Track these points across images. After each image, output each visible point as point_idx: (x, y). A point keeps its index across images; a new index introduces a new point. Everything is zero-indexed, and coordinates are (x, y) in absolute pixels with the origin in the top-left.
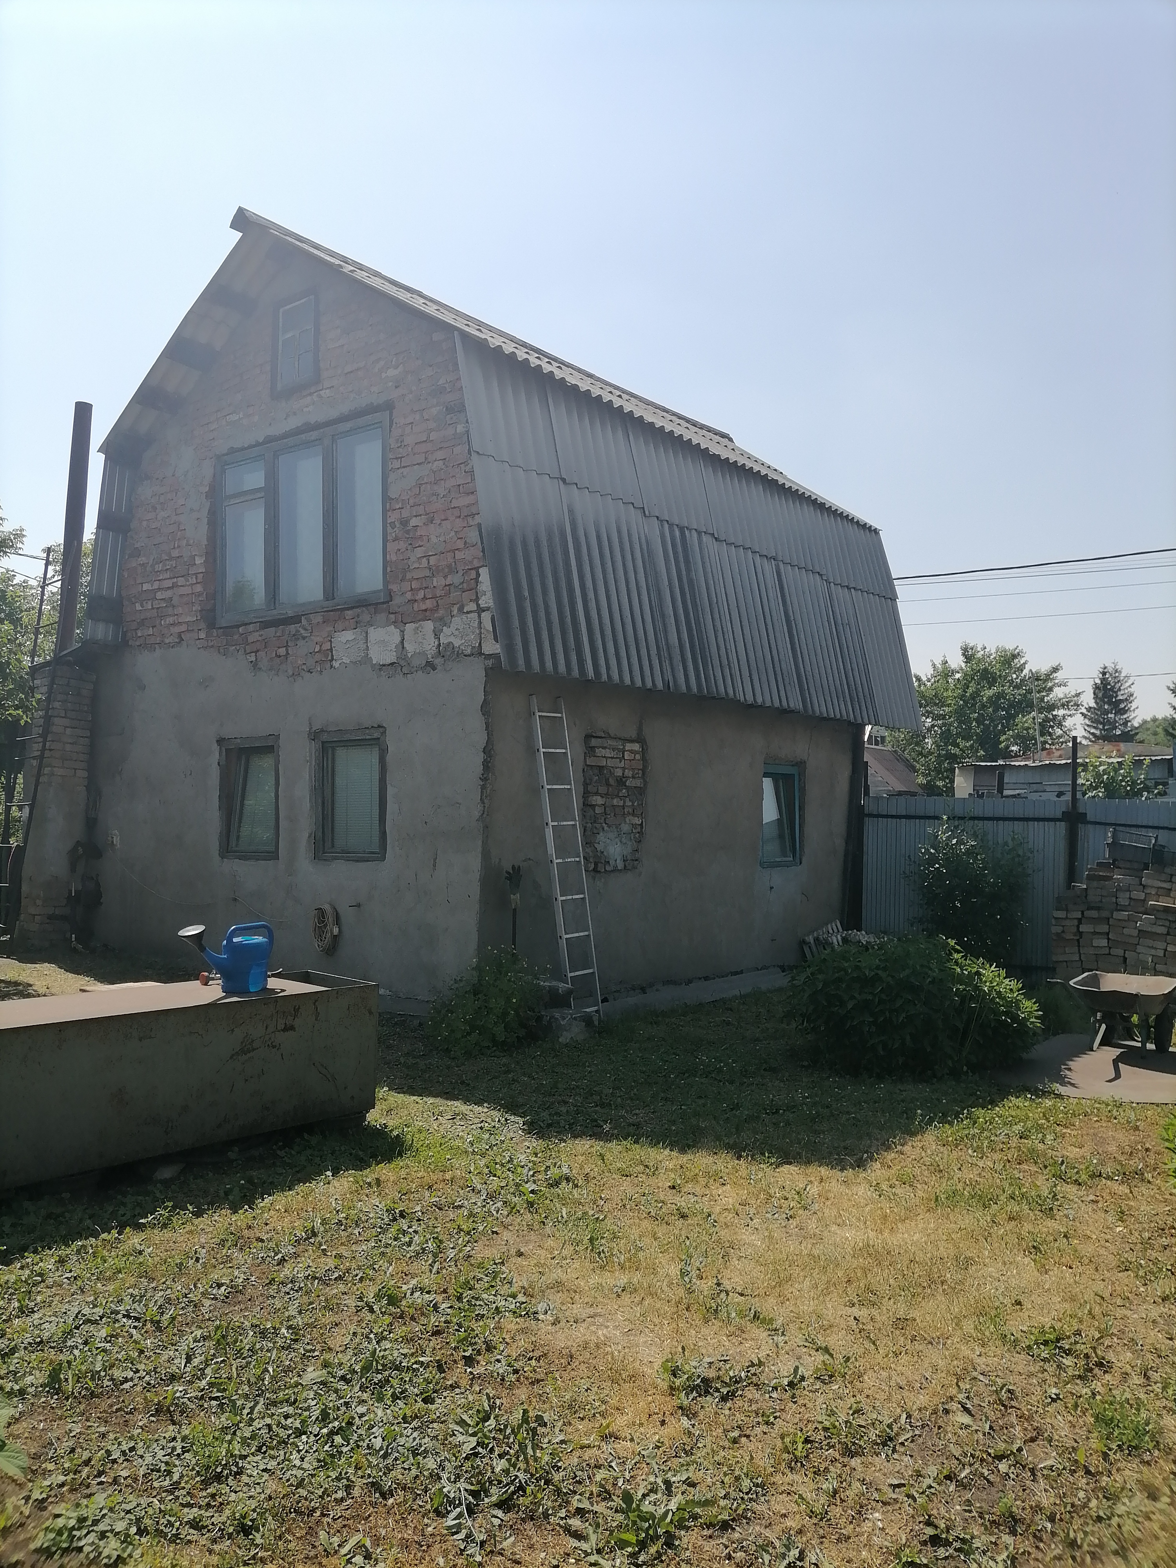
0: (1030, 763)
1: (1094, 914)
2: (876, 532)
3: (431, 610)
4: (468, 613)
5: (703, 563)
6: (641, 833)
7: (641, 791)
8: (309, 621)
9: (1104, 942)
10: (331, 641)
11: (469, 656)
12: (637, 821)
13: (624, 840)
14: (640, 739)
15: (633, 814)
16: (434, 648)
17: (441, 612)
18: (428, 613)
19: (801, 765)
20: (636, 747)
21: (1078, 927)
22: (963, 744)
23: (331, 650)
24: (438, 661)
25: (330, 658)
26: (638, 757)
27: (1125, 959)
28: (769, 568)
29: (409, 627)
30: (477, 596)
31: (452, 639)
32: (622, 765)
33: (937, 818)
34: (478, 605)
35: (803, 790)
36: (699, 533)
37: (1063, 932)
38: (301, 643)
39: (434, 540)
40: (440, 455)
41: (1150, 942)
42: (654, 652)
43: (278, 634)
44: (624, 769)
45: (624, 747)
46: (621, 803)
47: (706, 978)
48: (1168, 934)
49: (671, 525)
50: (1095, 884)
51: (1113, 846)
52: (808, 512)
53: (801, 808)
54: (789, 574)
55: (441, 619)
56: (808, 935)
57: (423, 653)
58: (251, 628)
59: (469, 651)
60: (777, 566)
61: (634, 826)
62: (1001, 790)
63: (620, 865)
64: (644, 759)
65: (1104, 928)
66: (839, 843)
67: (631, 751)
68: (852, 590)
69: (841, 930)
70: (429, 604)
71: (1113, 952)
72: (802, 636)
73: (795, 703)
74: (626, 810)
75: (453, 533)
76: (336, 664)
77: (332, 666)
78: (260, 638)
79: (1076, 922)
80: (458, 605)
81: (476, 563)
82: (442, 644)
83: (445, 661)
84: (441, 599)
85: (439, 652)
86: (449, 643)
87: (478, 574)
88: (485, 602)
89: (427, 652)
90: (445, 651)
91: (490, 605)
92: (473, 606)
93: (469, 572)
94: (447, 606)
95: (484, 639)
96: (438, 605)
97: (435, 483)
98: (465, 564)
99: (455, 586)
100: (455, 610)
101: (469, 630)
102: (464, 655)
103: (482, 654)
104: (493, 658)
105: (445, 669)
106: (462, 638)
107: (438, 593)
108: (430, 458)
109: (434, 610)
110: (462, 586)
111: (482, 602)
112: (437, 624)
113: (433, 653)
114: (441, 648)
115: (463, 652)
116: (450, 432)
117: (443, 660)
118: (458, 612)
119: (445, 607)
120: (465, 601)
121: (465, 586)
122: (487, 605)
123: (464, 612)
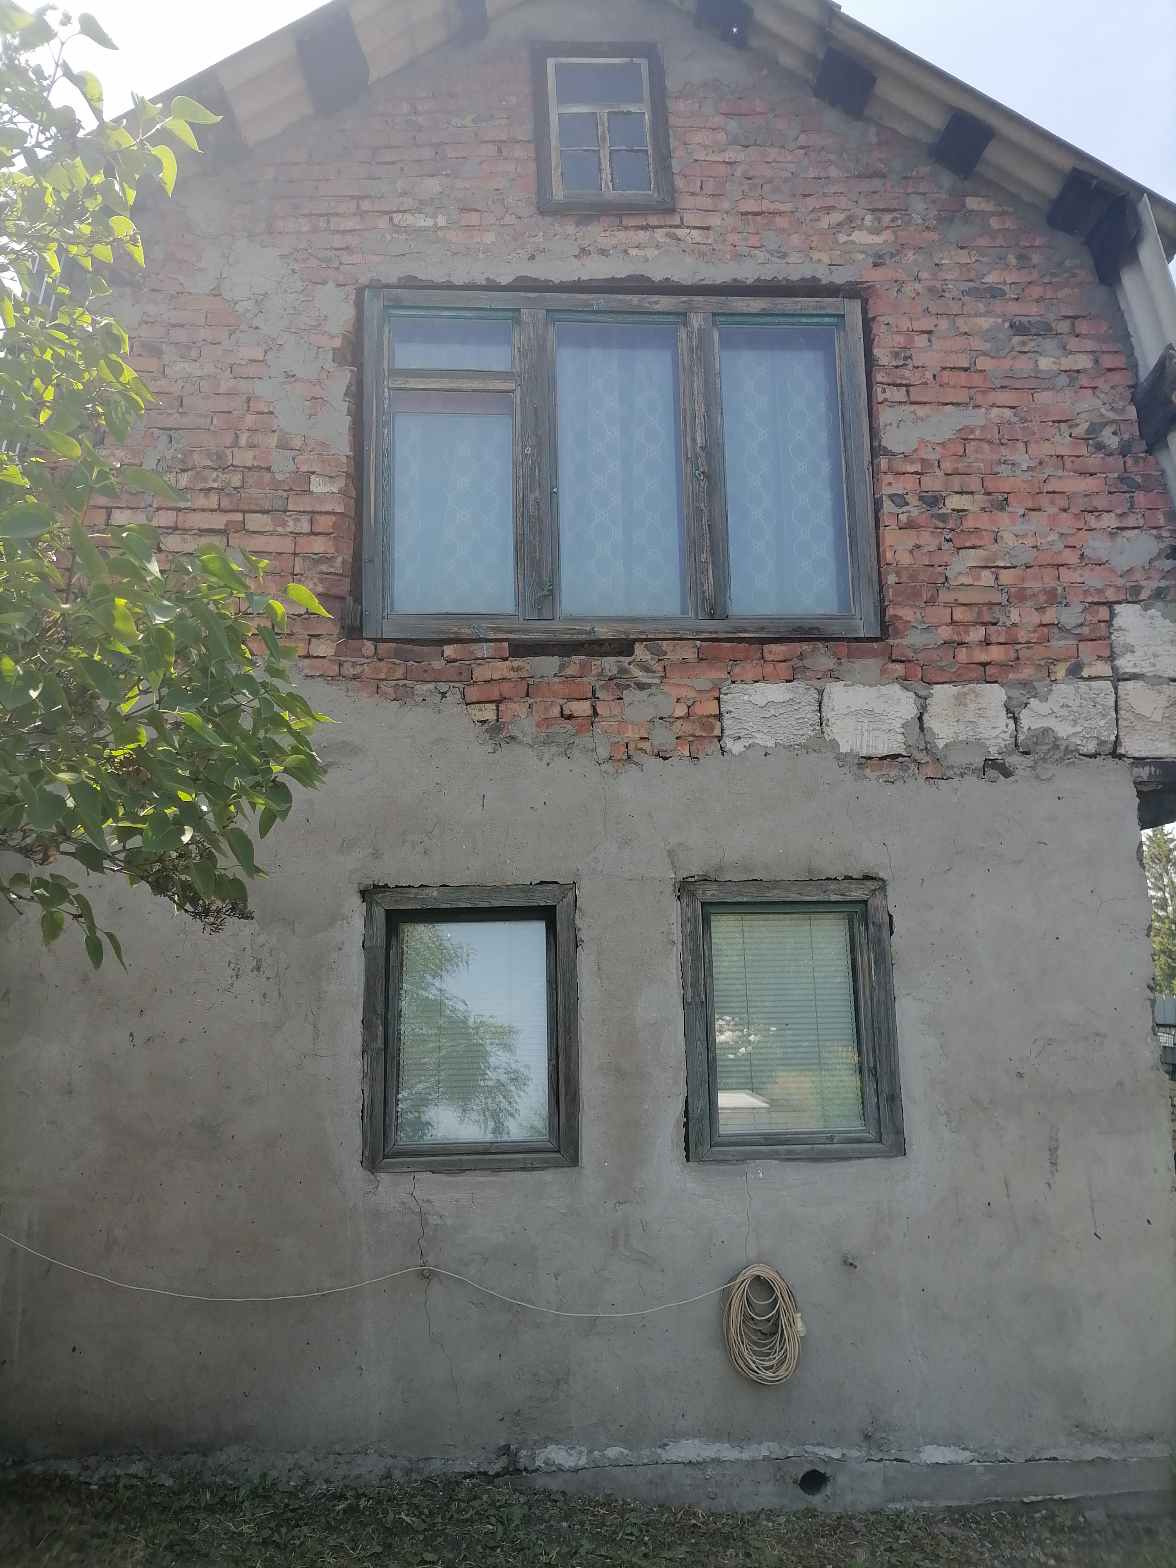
3: (1002, 665)
4: (1090, 678)
8: (659, 654)
10: (718, 699)
11: (1094, 756)
16: (1006, 736)
17: (1026, 673)
18: (990, 670)
23: (719, 717)
24: (1014, 760)
25: (717, 732)
29: (942, 693)
30: (1112, 652)
31: (1050, 723)
34: (1114, 669)
38: (632, 695)
39: (1009, 539)
40: (1004, 397)
43: (569, 672)
55: (1024, 684)
57: (980, 744)
58: (484, 650)
59: (1091, 748)
70: (995, 653)
75: (1053, 537)
76: (735, 748)
77: (723, 751)
78: (513, 675)
80: (1068, 664)
81: (1111, 595)
82: (1025, 730)
83: (1036, 762)
84: (1028, 648)
85: (1016, 745)
86: (1046, 731)
87: (1112, 615)
88: (1132, 663)
89: (987, 742)
90: (1036, 743)
91: (1144, 670)
92: (1103, 669)
93: (1095, 607)
94: (1042, 663)
95: (1128, 730)
96: (1018, 659)
97: (1002, 444)
98: (1086, 592)
99: (1063, 629)
100: (1060, 671)
101: (1094, 710)
102: (1080, 754)
103: (1124, 756)
104: (1150, 764)
105: (1037, 777)
106: (1075, 722)
107: (1022, 636)
108: (979, 399)
109: (1008, 665)
110: (1078, 631)
111: (1125, 664)
112: (1015, 693)
113: (1003, 745)
114: (1021, 737)
115: (1079, 747)
116: (1023, 365)
117: (1028, 760)
118: (1067, 675)
119: (1037, 662)
120: (1084, 657)
121: (1086, 630)
122: (1137, 670)
123: (1082, 678)
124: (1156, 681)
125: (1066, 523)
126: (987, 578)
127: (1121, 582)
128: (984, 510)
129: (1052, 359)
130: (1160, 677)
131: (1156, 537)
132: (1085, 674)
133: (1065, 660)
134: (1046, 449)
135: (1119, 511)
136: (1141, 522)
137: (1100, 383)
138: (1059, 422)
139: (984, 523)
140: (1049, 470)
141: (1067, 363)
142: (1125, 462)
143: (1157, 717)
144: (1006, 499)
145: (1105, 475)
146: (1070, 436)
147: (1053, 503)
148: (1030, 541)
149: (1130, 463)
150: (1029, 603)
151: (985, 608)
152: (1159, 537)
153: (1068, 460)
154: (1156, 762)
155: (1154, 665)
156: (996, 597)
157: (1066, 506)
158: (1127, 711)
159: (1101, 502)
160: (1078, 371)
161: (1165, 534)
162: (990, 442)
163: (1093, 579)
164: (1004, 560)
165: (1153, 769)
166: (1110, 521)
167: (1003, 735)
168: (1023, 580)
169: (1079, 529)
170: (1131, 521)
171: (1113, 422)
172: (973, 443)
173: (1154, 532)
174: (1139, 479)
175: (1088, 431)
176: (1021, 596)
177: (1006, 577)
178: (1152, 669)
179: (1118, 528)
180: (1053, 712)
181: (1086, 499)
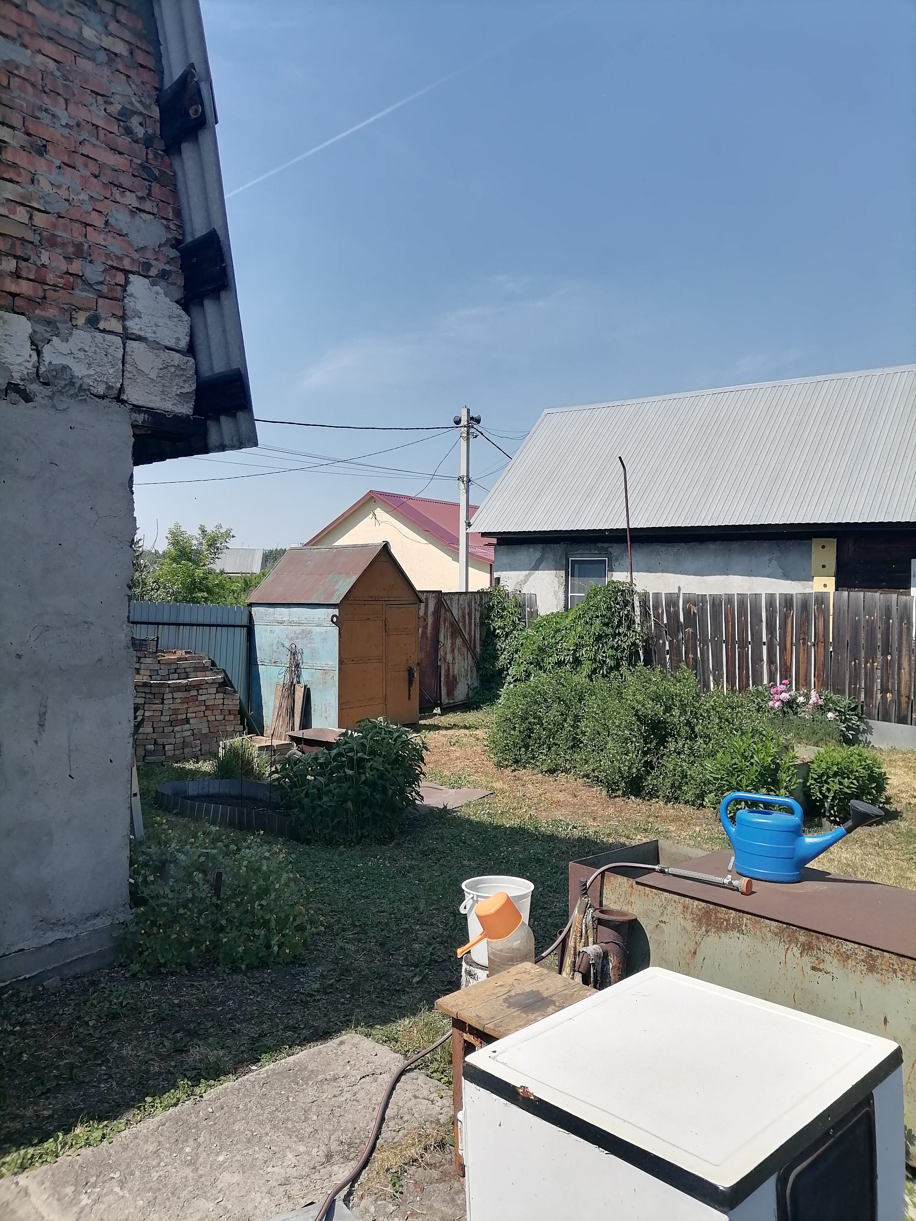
3: (30, 299)
4: (104, 331)
11: (102, 397)
16: (29, 365)
17: (51, 312)
18: (19, 302)
24: (34, 388)
30: (125, 314)
31: (68, 361)
34: (125, 328)
39: (44, 184)
40: (48, 48)
55: (49, 322)
57: (4, 367)
59: (101, 389)
70: (24, 287)
75: (84, 197)
80: (88, 314)
81: (127, 264)
82: (46, 363)
83: (54, 394)
84: (55, 291)
85: (38, 375)
86: (65, 368)
87: (127, 282)
88: (138, 327)
89: (11, 367)
90: (55, 377)
91: (148, 335)
92: (115, 325)
93: (114, 271)
94: (66, 307)
95: (131, 381)
96: (45, 298)
97: (45, 92)
98: (107, 255)
99: (85, 282)
100: (81, 318)
101: (105, 359)
102: (91, 394)
103: (126, 402)
104: (145, 412)
105: (54, 406)
106: (90, 365)
107: (51, 278)
108: (27, 39)
109: (35, 301)
110: (98, 287)
111: (134, 326)
112: (40, 328)
113: (25, 373)
114: (42, 369)
115: (91, 388)
116: (69, 25)
117: (47, 391)
118: (86, 324)
119: (62, 306)
120: (102, 312)
121: (104, 289)
122: (142, 334)
123: (98, 329)
124: (157, 346)
125: (96, 188)
126: (21, 214)
127: (136, 256)
128: (22, 147)
129: (95, 33)
130: (158, 344)
131: (166, 227)
132: (101, 326)
133: (85, 310)
134: (83, 114)
135: (139, 194)
136: (155, 211)
137: (133, 73)
138: (97, 94)
139: (22, 160)
140: (85, 135)
141: (107, 42)
142: (147, 153)
143: (153, 376)
144: (45, 146)
145: (130, 158)
146: (105, 110)
147: (86, 166)
148: (63, 193)
149: (151, 156)
150: (59, 250)
151: (18, 243)
152: (167, 228)
153: (102, 132)
154: (149, 411)
155: (155, 333)
156: (29, 235)
157: (97, 173)
158: (132, 366)
159: (126, 180)
160: (116, 54)
161: (173, 227)
162: (33, 85)
163: (115, 246)
164: (39, 203)
165: (147, 417)
166: (131, 199)
167: (26, 364)
168: (55, 226)
169: (106, 198)
170: (147, 206)
171: (141, 114)
172: (16, 79)
173: (165, 222)
174: (157, 173)
175: (120, 113)
176: (52, 242)
177: (40, 220)
178: (153, 335)
179: (137, 208)
180: (72, 353)
181: (114, 173)
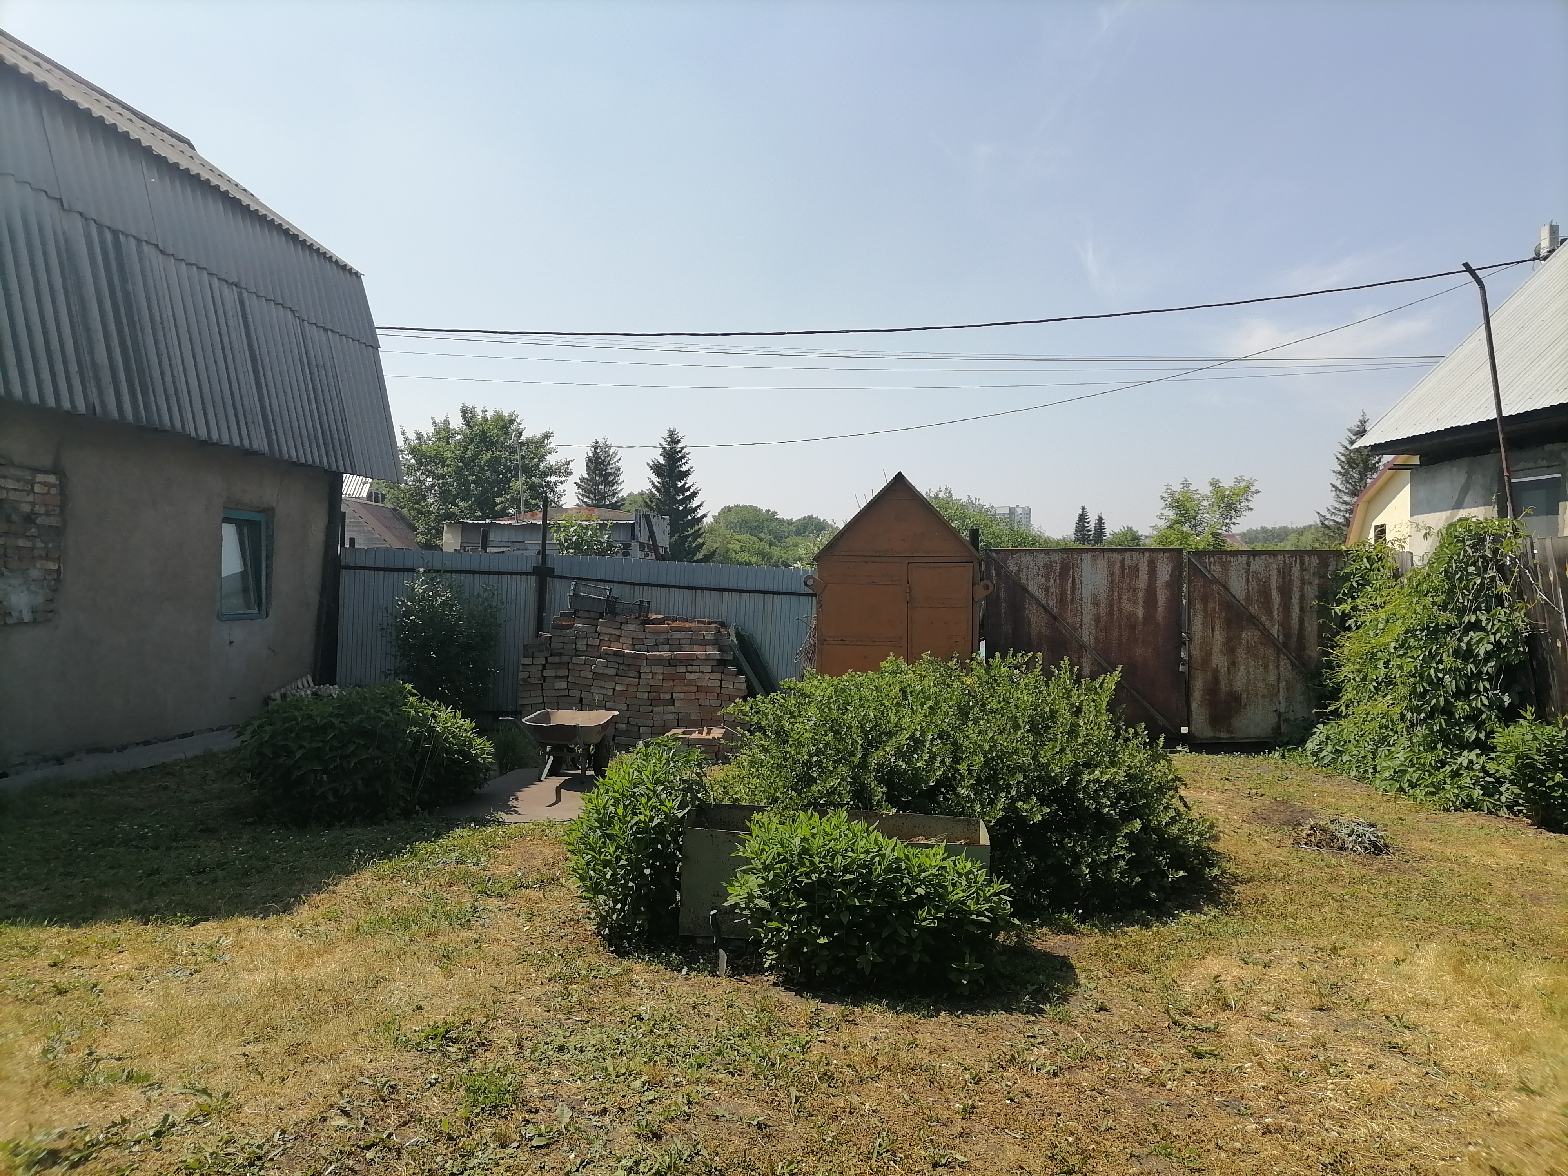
0: (514, 523)
1: (556, 659)
2: (357, 275)
5: (144, 276)
6: (58, 580)
7: (59, 532)
9: (564, 685)
12: (53, 566)
13: (33, 588)
14: (57, 470)
15: (47, 557)
19: (269, 511)
20: (52, 479)
21: (542, 672)
22: (463, 504)
26: (54, 491)
27: (581, 699)
28: (230, 296)
32: (31, 498)
33: (413, 570)
35: (271, 538)
36: (139, 241)
37: (529, 677)
41: (601, 683)
42: (73, 367)
44: (33, 504)
45: (34, 478)
46: (29, 544)
47: (146, 743)
48: (617, 675)
49: (100, 226)
50: (558, 632)
51: (575, 596)
52: (280, 242)
53: (269, 557)
54: (253, 304)
56: (275, 692)
60: (240, 294)
61: (49, 572)
62: (484, 547)
63: (27, 617)
64: (62, 493)
65: (564, 672)
66: (313, 597)
67: (44, 484)
68: (329, 332)
69: (312, 685)
71: (572, 693)
72: (269, 373)
73: (260, 443)
74: (36, 553)
79: (540, 668)
